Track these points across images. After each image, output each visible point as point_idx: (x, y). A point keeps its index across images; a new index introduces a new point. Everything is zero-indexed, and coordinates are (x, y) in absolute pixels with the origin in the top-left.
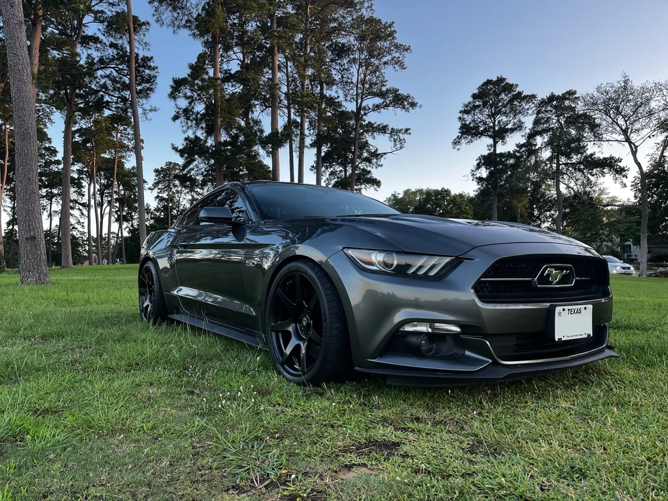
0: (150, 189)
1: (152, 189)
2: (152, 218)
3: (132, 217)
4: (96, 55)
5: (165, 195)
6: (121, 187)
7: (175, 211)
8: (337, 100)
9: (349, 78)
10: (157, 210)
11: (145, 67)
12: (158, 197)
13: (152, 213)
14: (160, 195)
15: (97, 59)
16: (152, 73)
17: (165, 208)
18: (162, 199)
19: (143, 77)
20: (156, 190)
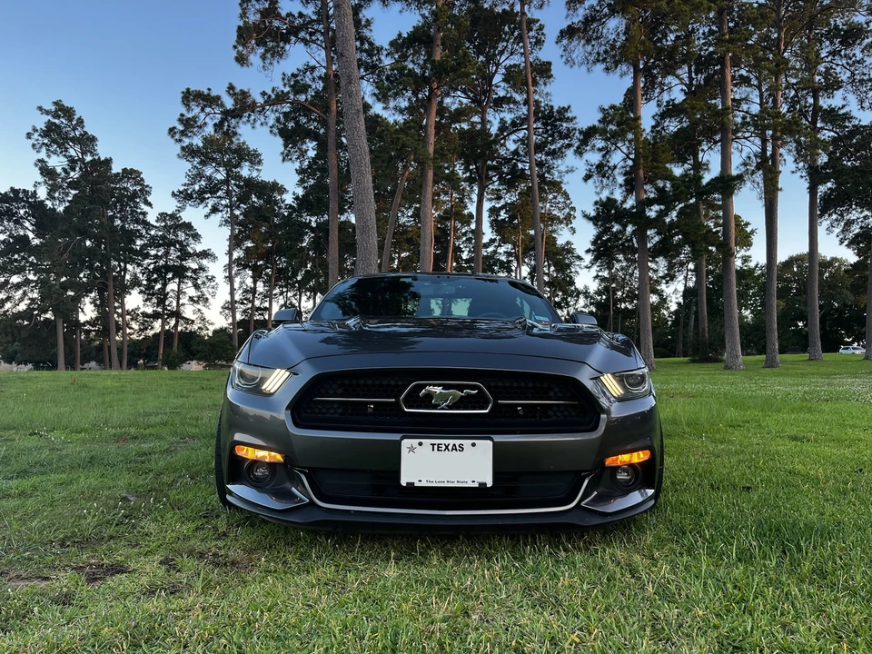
0: (587, 267)
1: (589, 268)
2: (591, 304)
3: (567, 304)
4: (509, 117)
5: (605, 274)
6: (552, 268)
7: (620, 293)
8: (841, 112)
9: (865, 74)
10: (599, 293)
11: (561, 120)
12: (597, 277)
13: (592, 298)
14: (600, 274)
15: (509, 122)
16: (570, 125)
17: (607, 289)
18: (603, 279)
19: (560, 133)
20: (595, 268)
